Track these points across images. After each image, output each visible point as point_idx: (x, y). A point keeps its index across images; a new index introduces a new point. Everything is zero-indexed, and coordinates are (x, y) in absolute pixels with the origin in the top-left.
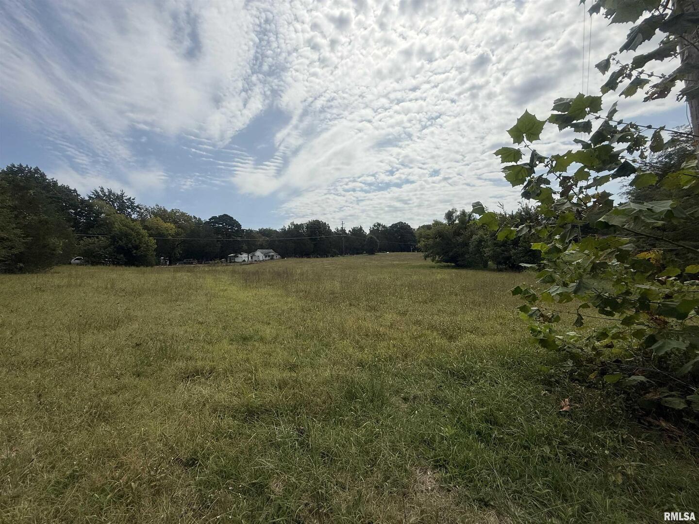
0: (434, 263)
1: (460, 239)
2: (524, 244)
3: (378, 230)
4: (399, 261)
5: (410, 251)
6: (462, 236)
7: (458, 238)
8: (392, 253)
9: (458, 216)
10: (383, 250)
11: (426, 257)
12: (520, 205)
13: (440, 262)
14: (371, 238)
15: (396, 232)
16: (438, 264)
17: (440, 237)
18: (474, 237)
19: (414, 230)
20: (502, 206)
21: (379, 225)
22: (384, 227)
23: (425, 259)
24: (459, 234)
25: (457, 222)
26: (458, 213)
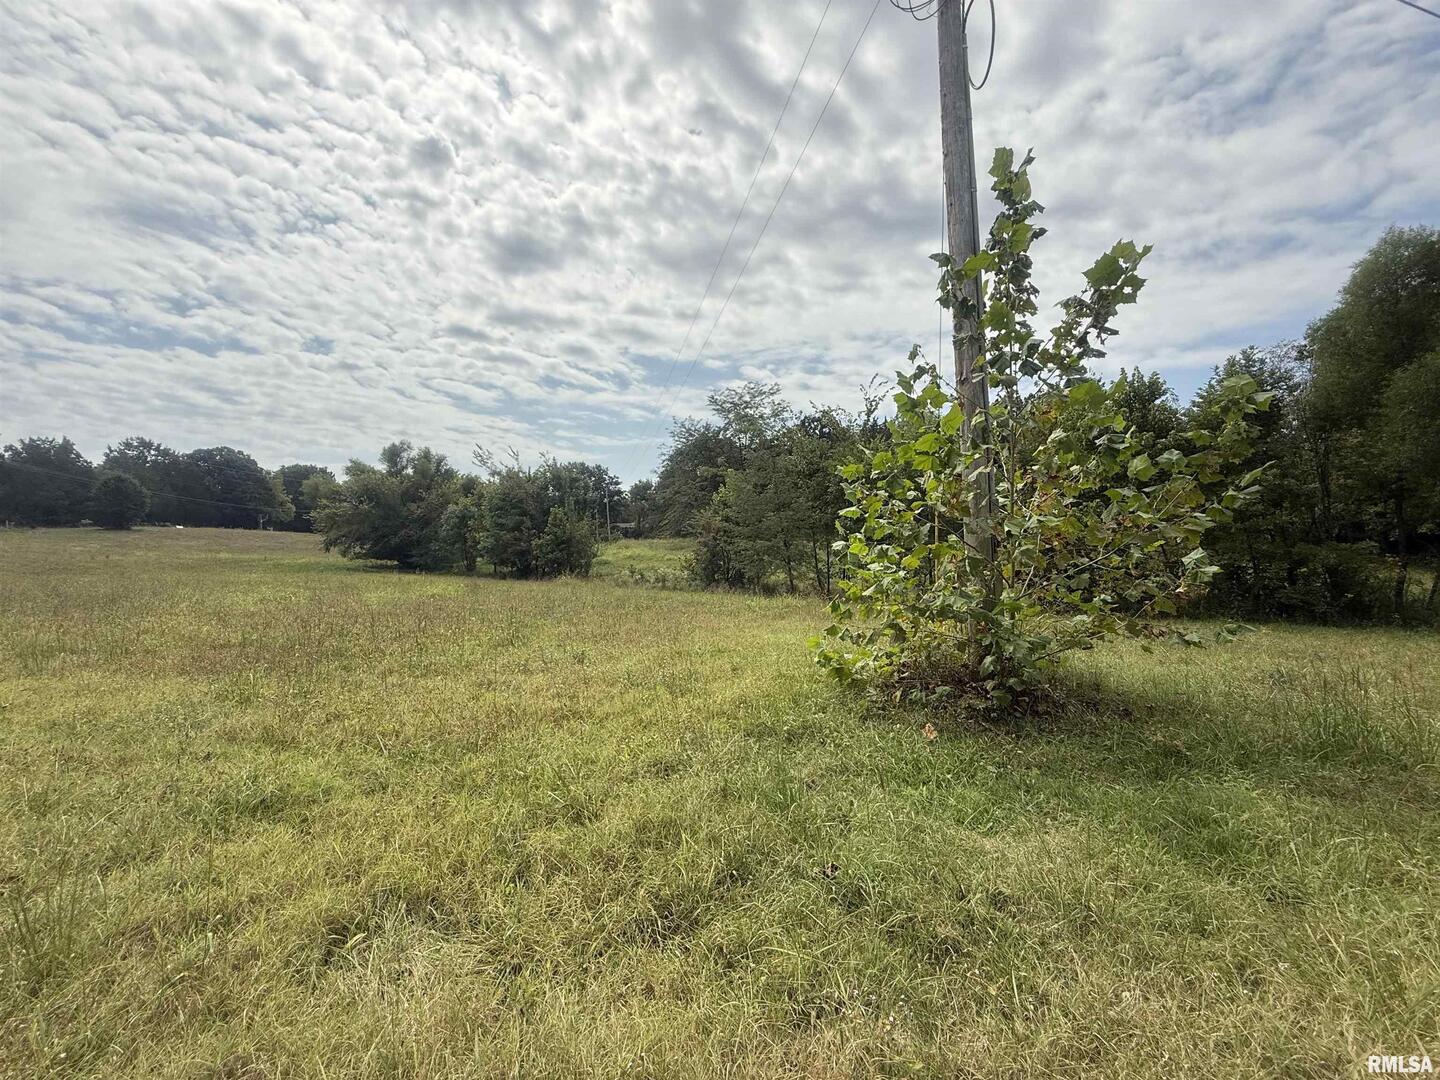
0: (345, 559)
1: (416, 509)
2: (556, 530)
3: (142, 458)
4: (231, 550)
5: (256, 527)
6: (423, 504)
7: (413, 506)
8: (189, 529)
9: (413, 460)
10: (162, 516)
11: (328, 546)
12: (543, 458)
13: (366, 556)
14: (119, 479)
15: (209, 472)
16: (360, 562)
17: (370, 500)
18: (451, 507)
19: (268, 473)
20: (516, 456)
21: (147, 445)
22: (166, 453)
23: (328, 550)
24: (416, 499)
25: (410, 471)
26: (414, 453)
